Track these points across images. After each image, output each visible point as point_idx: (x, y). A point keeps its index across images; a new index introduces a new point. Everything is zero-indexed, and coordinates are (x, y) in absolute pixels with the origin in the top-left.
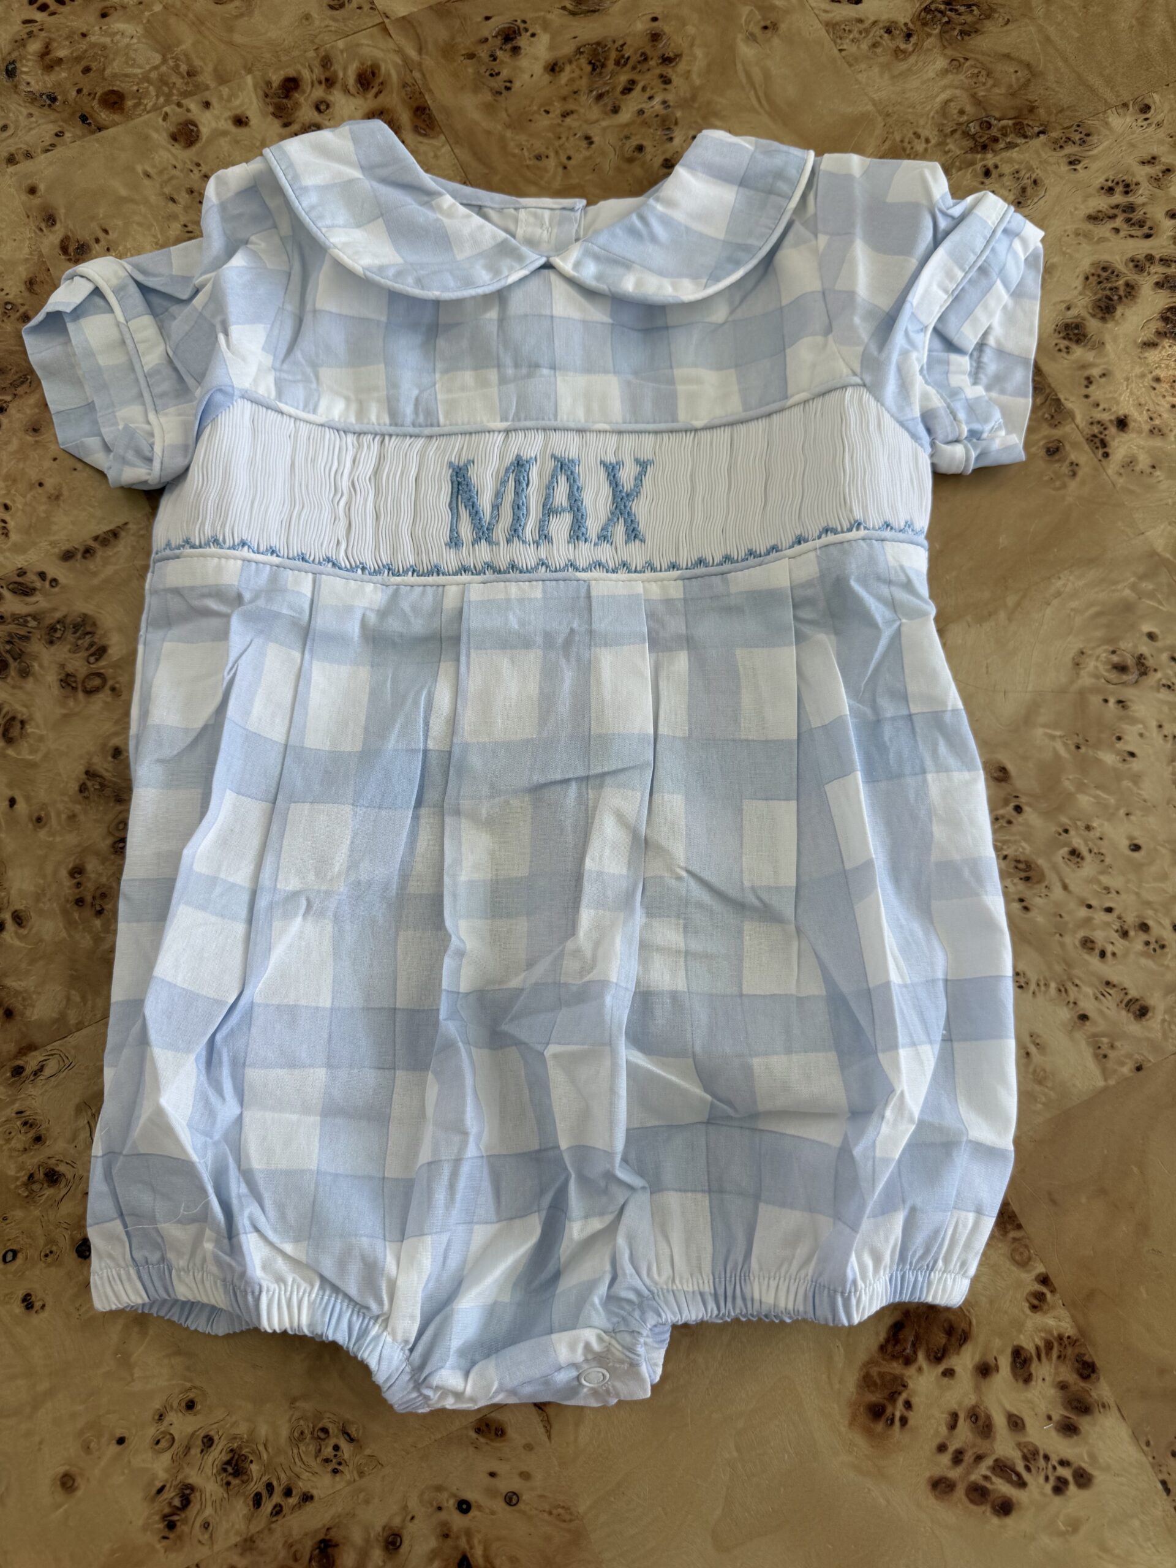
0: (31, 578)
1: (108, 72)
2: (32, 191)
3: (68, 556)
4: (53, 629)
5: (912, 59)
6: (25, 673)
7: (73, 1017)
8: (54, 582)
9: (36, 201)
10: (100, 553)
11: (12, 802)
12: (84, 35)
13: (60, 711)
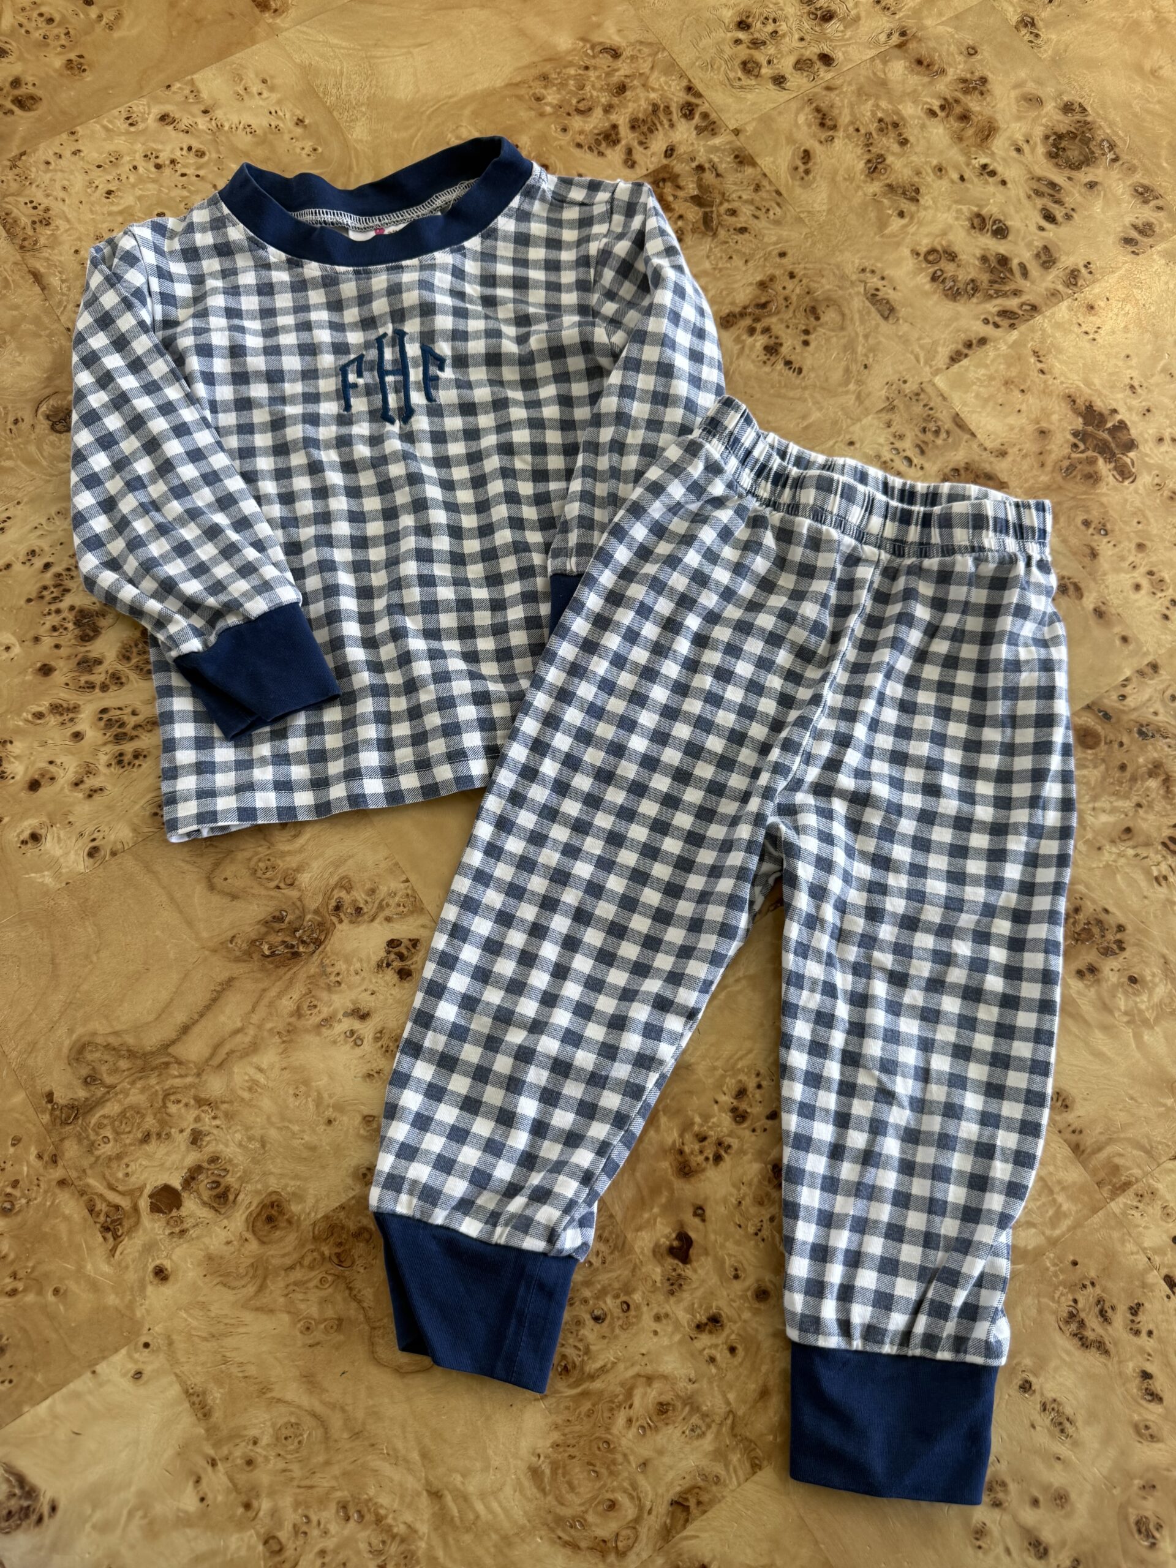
0: (1005, 323)
1: (1103, 767)
2: (1125, 639)
3: (983, 341)
4: (976, 289)
5: (333, 881)
6: (984, 259)
7: (878, 64)
8: (986, 321)
9: (1118, 629)
10: (960, 347)
11: (962, 179)
12: (1139, 805)
13: (951, 237)
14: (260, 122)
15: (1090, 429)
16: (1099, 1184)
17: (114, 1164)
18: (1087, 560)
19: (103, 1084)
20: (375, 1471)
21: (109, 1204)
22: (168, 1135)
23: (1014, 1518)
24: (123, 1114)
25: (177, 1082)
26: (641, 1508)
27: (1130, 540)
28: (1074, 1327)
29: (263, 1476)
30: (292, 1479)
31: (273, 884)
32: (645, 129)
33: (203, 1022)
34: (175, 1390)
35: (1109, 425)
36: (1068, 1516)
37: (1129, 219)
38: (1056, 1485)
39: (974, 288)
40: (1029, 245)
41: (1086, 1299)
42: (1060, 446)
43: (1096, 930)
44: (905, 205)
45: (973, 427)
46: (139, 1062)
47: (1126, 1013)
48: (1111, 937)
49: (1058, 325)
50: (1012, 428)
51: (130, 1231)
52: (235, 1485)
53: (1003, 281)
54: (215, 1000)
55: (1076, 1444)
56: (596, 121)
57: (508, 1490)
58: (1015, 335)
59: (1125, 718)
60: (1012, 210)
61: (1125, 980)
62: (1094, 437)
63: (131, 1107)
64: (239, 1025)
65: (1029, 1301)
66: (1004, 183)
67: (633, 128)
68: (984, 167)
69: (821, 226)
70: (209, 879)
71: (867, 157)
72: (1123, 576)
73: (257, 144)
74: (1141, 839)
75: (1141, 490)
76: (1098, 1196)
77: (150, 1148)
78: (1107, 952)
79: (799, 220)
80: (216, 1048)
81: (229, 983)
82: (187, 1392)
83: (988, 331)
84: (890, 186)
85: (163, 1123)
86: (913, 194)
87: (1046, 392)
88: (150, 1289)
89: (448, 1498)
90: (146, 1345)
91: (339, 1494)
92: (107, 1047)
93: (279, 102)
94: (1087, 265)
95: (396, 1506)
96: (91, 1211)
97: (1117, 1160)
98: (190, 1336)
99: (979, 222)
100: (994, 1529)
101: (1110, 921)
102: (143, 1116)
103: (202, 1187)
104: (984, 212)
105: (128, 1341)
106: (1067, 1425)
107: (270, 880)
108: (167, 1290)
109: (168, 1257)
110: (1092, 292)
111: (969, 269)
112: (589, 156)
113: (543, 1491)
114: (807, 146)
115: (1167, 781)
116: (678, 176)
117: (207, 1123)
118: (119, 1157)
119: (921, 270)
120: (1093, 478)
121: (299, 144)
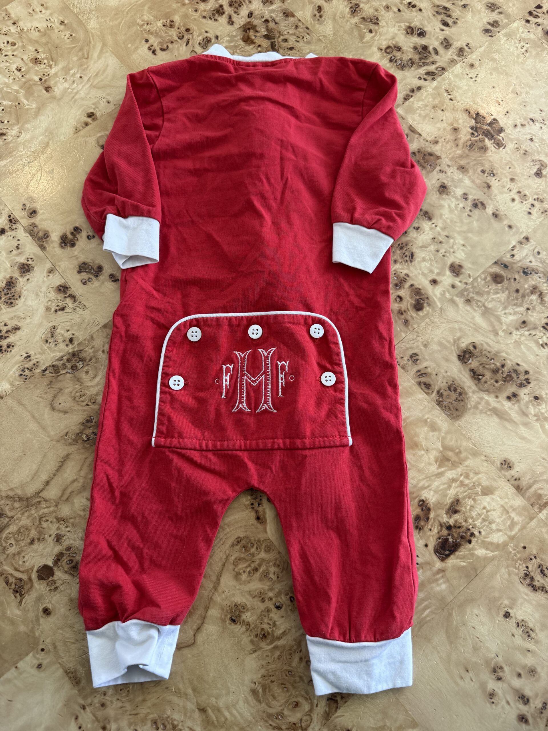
14: (42, 25)
15: (478, 125)
16: (532, 505)
17: (17, 557)
18: (486, 190)
19: (7, 516)
20: (170, 702)
21: (16, 579)
22: (44, 539)
23: (509, 685)
24: (19, 531)
25: (46, 511)
26: (312, 704)
27: (506, 177)
28: (528, 581)
29: (111, 711)
30: (126, 711)
31: (84, 404)
32: (236, 5)
33: (56, 478)
34: (60, 671)
35: (488, 122)
36: (537, 680)
37: (485, 20)
38: (529, 665)
39: (412, 63)
40: (437, 38)
41: (532, 566)
42: (465, 135)
43: (514, 375)
44: (372, 27)
45: (420, 131)
46: (25, 503)
47: (535, 416)
48: (522, 377)
49: (456, 76)
50: (439, 129)
51: (28, 591)
52: (96, 718)
53: (426, 58)
54: (61, 466)
55: (537, 642)
56: (211, 5)
57: (241, 703)
58: (435, 83)
59: (515, 266)
60: (426, 23)
61: (532, 398)
62: (481, 128)
63: (23, 527)
64: (75, 477)
65: (503, 570)
66: (420, 10)
67: (230, 5)
68: (410, 3)
69: (331, 42)
70: (51, 405)
71: (350, 5)
72: (505, 195)
73: (42, 36)
74: (532, 326)
75: (509, 152)
76: (532, 511)
77: (35, 546)
78: (521, 386)
79: (319, 40)
80: (64, 490)
81: (67, 456)
82: (66, 672)
83: (422, 83)
84: (363, 18)
85: (40, 533)
86: (375, 21)
87: (454, 109)
88: (42, 620)
89: (210, 711)
90: (43, 650)
91: (151, 716)
92: (8, 497)
93: (51, 14)
94: (467, 45)
95: (182, 719)
96: (7, 583)
97: (540, 492)
98: (65, 643)
99: (410, 31)
100: (499, 692)
101: (521, 369)
102: (30, 530)
103: (64, 563)
104: (412, 25)
105: (33, 649)
106: (531, 632)
107: (82, 401)
108: (51, 619)
109: (50, 602)
110: (472, 58)
111: (408, 54)
112: (210, 22)
113: (259, 701)
114: (319, 4)
115: (541, 295)
116: (256, 26)
117: (63, 530)
118: (19, 553)
119: (384, 57)
120: (484, 149)
121: (63, 34)
